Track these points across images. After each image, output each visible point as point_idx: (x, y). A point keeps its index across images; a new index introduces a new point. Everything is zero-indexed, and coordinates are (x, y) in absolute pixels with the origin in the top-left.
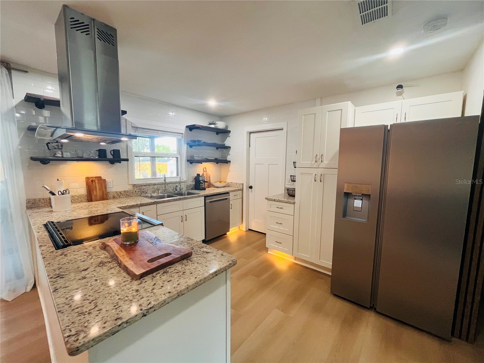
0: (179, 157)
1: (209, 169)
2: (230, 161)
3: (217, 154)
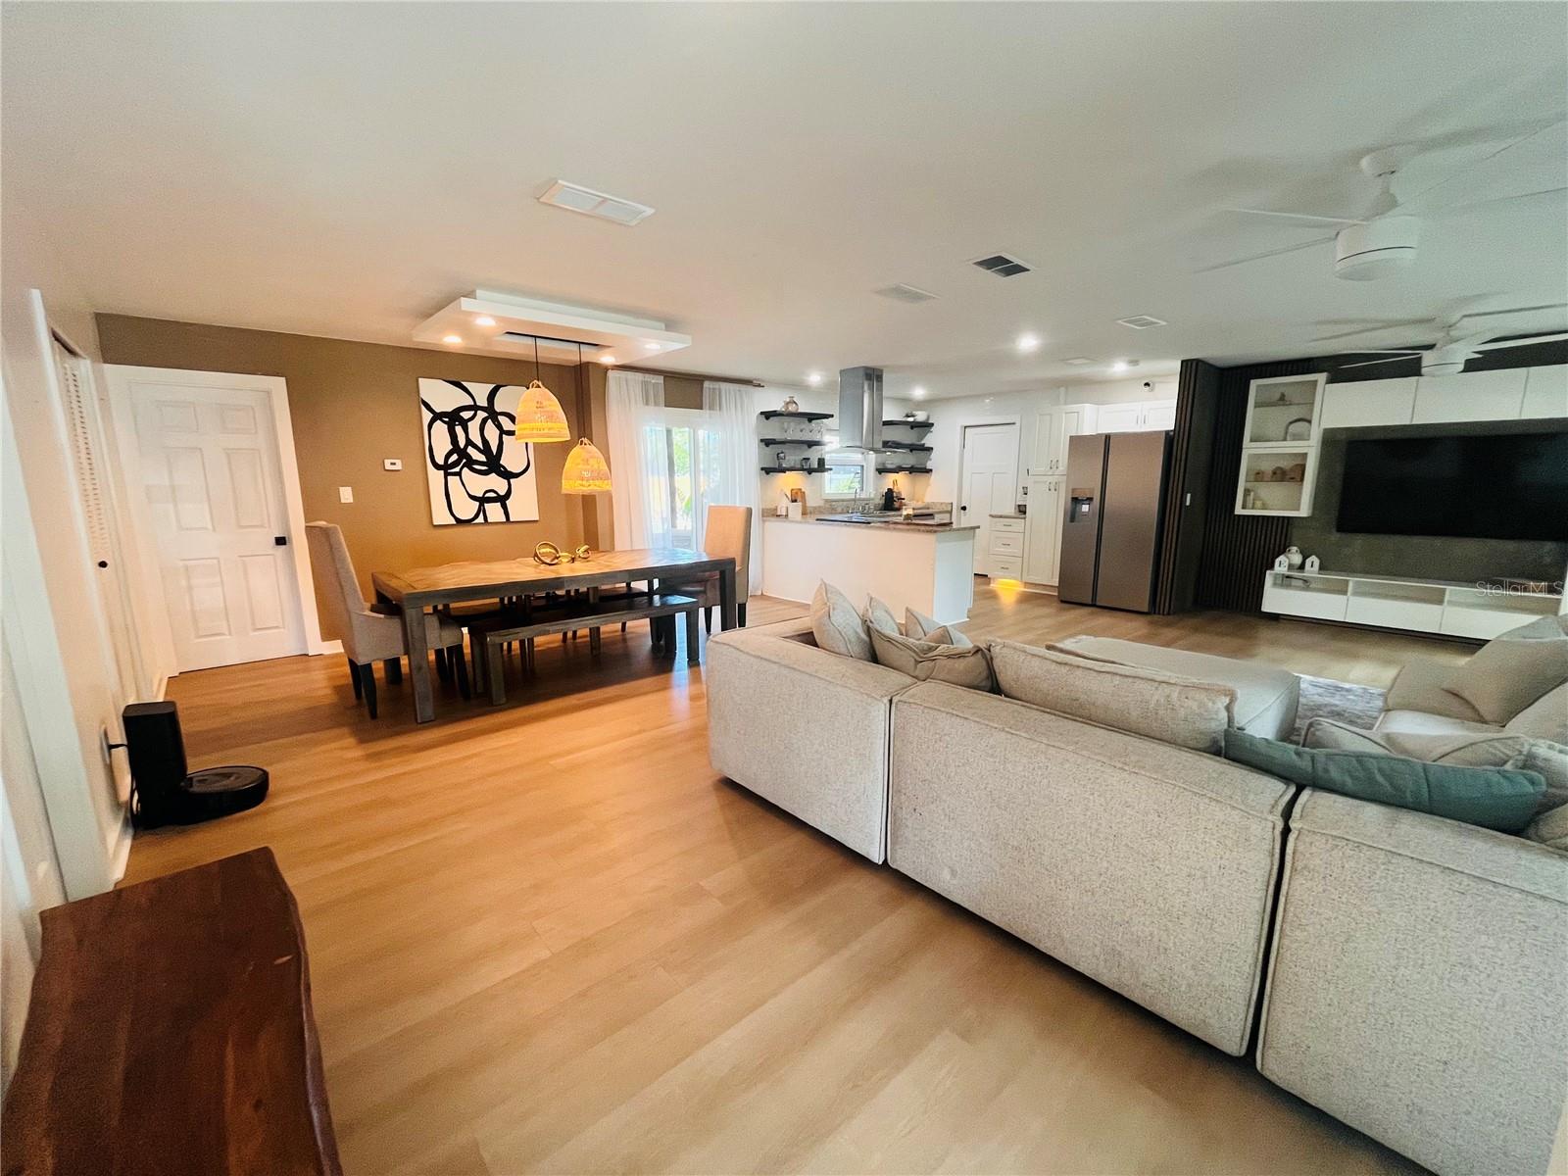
0: (864, 464)
1: (901, 482)
2: (931, 470)
3: (910, 459)
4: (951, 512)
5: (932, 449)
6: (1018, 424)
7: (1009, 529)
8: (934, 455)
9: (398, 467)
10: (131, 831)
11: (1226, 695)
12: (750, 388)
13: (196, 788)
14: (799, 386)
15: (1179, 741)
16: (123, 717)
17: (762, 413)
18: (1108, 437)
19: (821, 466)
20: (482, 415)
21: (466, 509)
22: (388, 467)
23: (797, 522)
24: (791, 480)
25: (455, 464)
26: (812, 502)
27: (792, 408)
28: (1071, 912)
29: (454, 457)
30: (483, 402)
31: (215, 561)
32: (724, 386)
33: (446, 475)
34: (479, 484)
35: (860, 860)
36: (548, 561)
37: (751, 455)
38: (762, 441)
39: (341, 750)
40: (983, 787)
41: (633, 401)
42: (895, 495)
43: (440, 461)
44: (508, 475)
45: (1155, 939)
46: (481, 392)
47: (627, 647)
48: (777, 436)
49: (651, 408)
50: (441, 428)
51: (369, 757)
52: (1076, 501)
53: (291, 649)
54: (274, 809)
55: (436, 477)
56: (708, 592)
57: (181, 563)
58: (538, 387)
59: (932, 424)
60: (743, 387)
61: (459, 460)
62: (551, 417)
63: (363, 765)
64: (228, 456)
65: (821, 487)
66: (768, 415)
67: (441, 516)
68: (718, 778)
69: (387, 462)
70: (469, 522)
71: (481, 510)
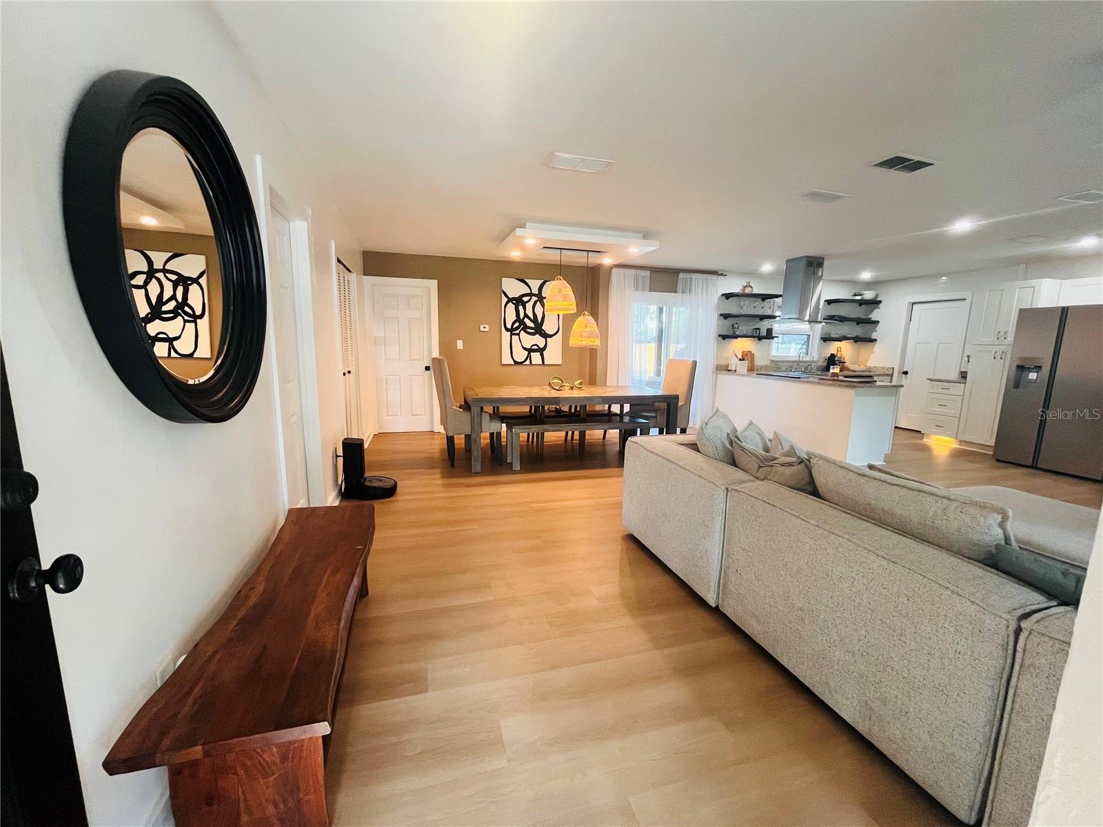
0: (811, 334)
1: (844, 350)
2: (876, 340)
3: (856, 331)
4: (892, 376)
5: (879, 322)
6: (969, 301)
7: (947, 392)
8: (879, 328)
9: (487, 329)
10: (340, 498)
11: (999, 513)
12: (715, 277)
13: (367, 484)
14: (753, 274)
15: (955, 549)
16: (343, 442)
17: (723, 295)
18: (1065, 311)
19: (769, 335)
20: (534, 299)
21: (520, 355)
22: (482, 329)
23: (744, 375)
24: (742, 345)
25: (517, 328)
26: (759, 362)
27: (748, 291)
28: (836, 667)
29: (517, 324)
30: (535, 291)
31: (398, 377)
32: (694, 276)
33: (512, 334)
34: (530, 340)
35: (700, 601)
36: (557, 388)
37: (711, 324)
38: (721, 315)
39: (435, 480)
40: (781, 559)
41: (627, 287)
42: (836, 359)
43: (509, 326)
44: (546, 336)
45: (899, 702)
46: (535, 285)
47: (605, 449)
48: (734, 311)
49: (640, 293)
50: (511, 307)
51: (444, 485)
52: (1021, 368)
53: (425, 428)
54: (395, 501)
55: (506, 335)
56: (658, 417)
57: (385, 377)
58: (560, 279)
59: (881, 302)
60: (709, 277)
61: (520, 326)
62: (566, 298)
63: (439, 489)
64: (409, 323)
65: (769, 350)
66: (728, 296)
67: (507, 359)
68: (626, 533)
69: (482, 326)
70: (522, 363)
71: (529, 356)
